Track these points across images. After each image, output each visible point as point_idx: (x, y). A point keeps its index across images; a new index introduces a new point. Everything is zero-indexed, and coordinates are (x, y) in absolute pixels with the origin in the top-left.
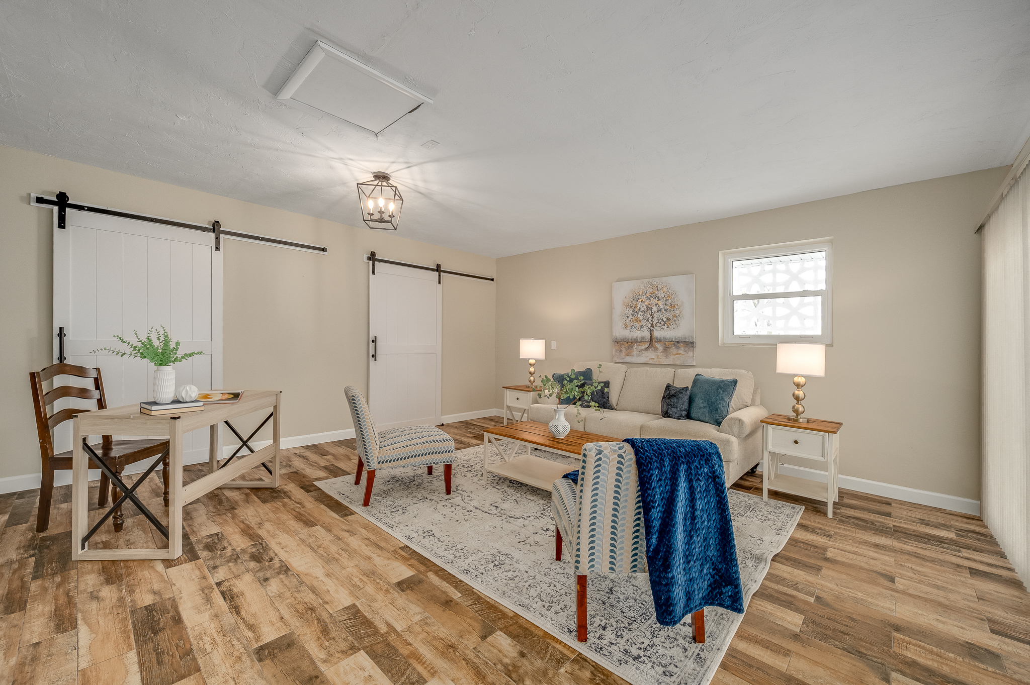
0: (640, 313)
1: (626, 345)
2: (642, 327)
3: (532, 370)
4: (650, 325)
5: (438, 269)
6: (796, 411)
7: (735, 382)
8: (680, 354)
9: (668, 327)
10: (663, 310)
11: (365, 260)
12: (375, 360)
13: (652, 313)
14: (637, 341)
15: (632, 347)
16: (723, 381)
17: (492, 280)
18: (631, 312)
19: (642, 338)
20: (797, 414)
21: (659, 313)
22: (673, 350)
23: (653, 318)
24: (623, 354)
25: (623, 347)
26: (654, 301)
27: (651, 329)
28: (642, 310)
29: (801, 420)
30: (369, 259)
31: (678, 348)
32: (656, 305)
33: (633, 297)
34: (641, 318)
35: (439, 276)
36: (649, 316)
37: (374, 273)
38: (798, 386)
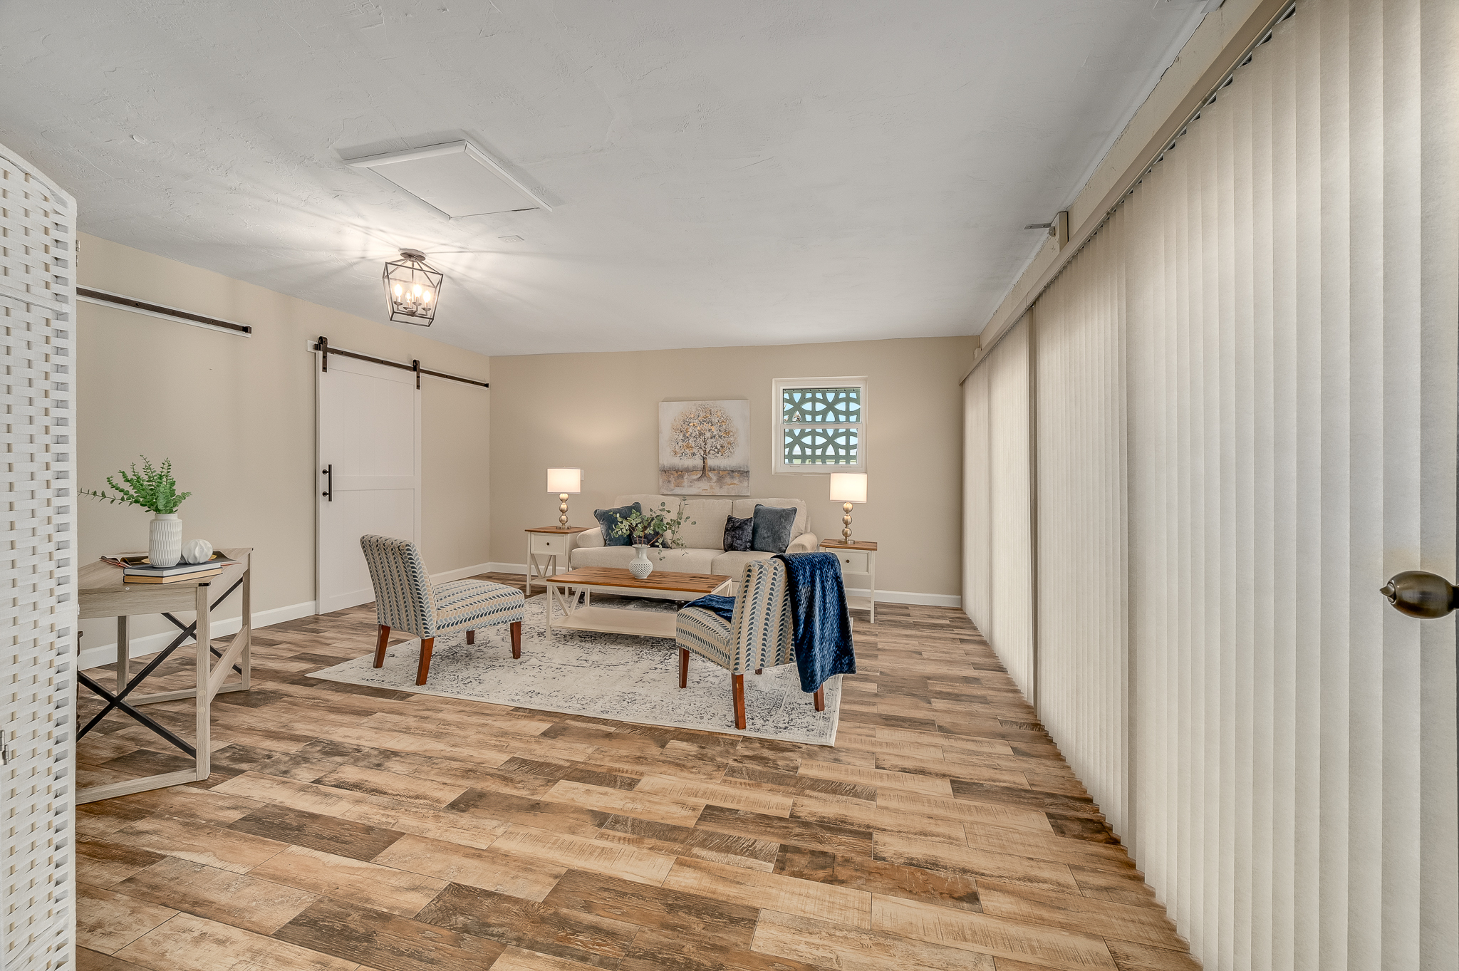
0: (692, 439)
1: (676, 475)
2: (694, 454)
3: (564, 506)
4: (702, 453)
5: (415, 367)
6: (845, 534)
7: (795, 510)
8: (734, 484)
9: (722, 455)
10: (717, 437)
11: (310, 349)
12: (330, 500)
13: (705, 439)
14: (688, 470)
15: (682, 477)
16: (784, 510)
17: (487, 385)
18: (681, 437)
19: (694, 467)
20: (846, 537)
21: (713, 440)
22: (728, 480)
23: (705, 444)
24: (672, 485)
25: (672, 476)
26: (707, 426)
27: (703, 457)
28: (693, 435)
29: (849, 542)
30: (317, 347)
31: (733, 477)
32: (710, 430)
33: (684, 421)
34: (693, 445)
35: (418, 377)
36: (701, 442)
37: (325, 369)
38: (847, 511)
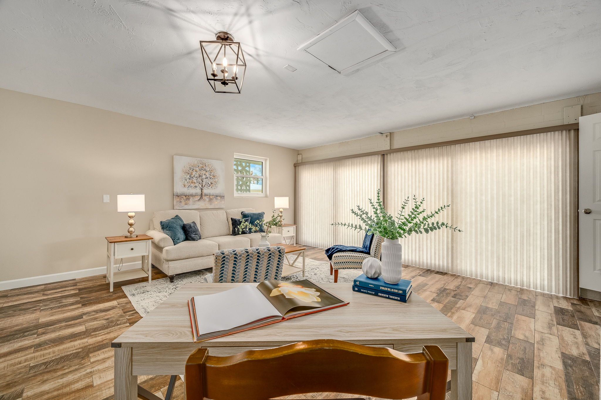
0: (195, 178)
1: (185, 198)
2: (196, 187)
3: (132, 221)
4: (201, 186)
8: (218, 202)
9: (211, 188)
10: (209, 178)
13: (202, 179)
14: (192, 195)
15: (189, 199)
18: (188, 177)
19: (196, 194)
21: (207, 180)
22: (214, 200)
23: (203, 182)
24: (183, 203)
25: (182, 199)
26: (204, 172)
27: (201, 188)
28: (196, 176)
31: (217, 199)
32: (205, 174)
33: (190, 168)
34: (195, 181)
36: (200, 180)
